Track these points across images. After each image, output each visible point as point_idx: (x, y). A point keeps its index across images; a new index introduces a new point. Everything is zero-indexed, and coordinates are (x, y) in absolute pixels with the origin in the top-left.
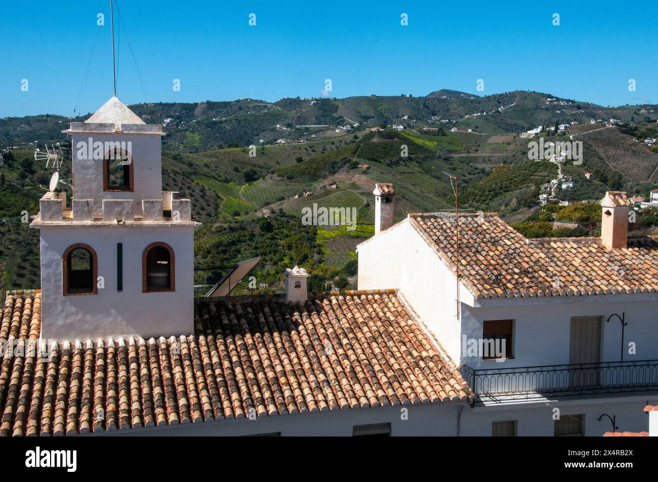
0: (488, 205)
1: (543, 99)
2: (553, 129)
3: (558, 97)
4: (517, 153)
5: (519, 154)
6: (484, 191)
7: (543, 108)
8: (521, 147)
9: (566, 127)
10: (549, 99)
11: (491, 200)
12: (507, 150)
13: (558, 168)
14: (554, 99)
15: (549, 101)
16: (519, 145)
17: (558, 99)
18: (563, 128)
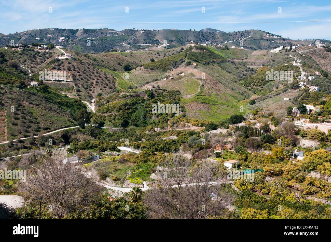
0: (263, 88)
1: (265, 35)
2: (289, 48)
3: (273, 33)
4: (269, 60)
5: (271, 61)
6: (259, 80)
7: (265, 39)
8: (272, 57)
9: (296, 47)
10: (268, 35)
11: (263, 85)
12: (263, 59)
13: (300, 69)
14: (271, 35)
15: (268, 36)
16: (270, 56)
17: (272, 35)
18: (295, 48)
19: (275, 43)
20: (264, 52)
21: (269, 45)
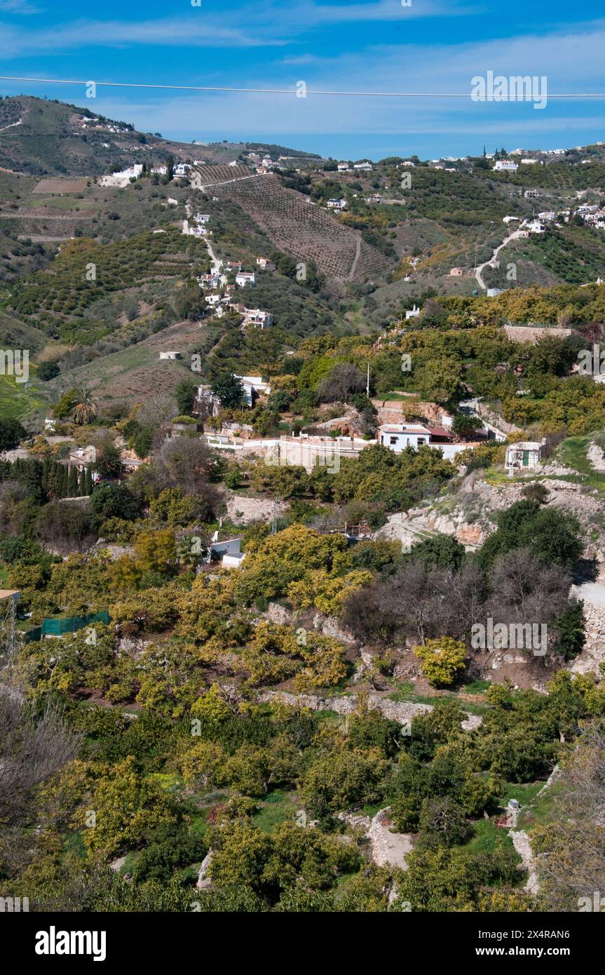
0: (82, 316)
1: (74, 118)
2: (163, 171)
3: (103, 115)
4: (99, 215)
5: (104, 218)
6: (68, 288)
7: (77, 136)
8: (107, 205)
9: (187, 170)
10: (86, 119)
11: (84, 306)
12: (78, 210)
13: (206, 247)
14: (96, 120)
15: (87, 123)
16: (102, 201)
17: (102, 120)
18: (183, 172)
19: (114, 149)
20: (78, 183)
21: (91, 158)
